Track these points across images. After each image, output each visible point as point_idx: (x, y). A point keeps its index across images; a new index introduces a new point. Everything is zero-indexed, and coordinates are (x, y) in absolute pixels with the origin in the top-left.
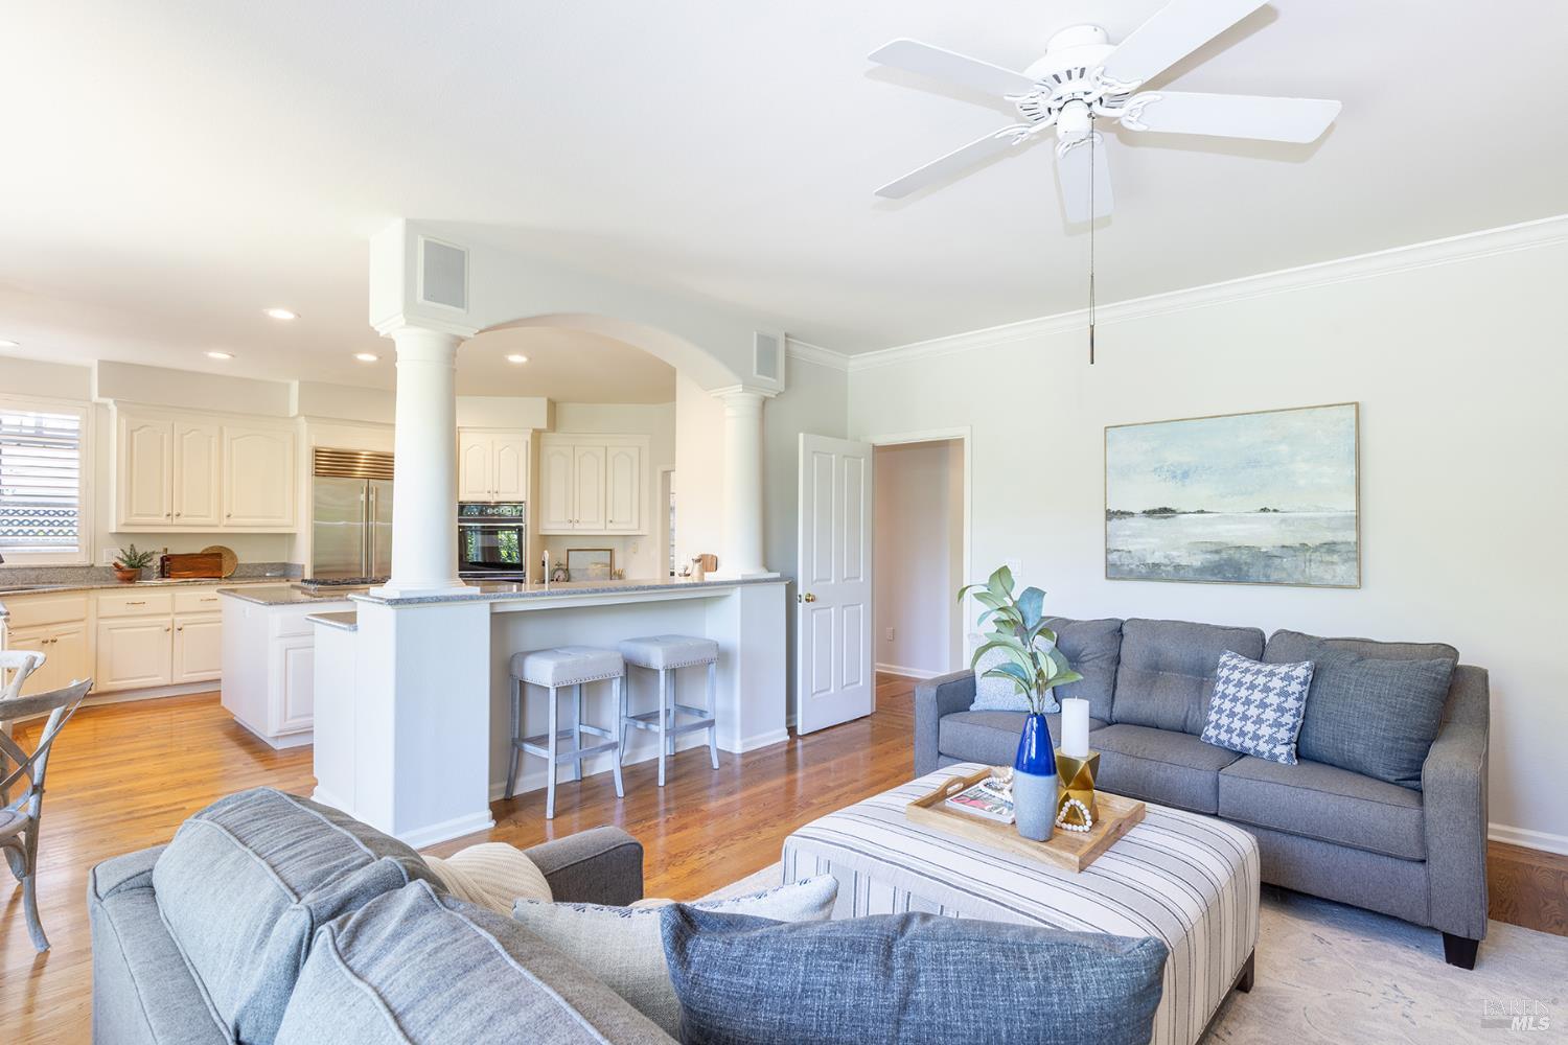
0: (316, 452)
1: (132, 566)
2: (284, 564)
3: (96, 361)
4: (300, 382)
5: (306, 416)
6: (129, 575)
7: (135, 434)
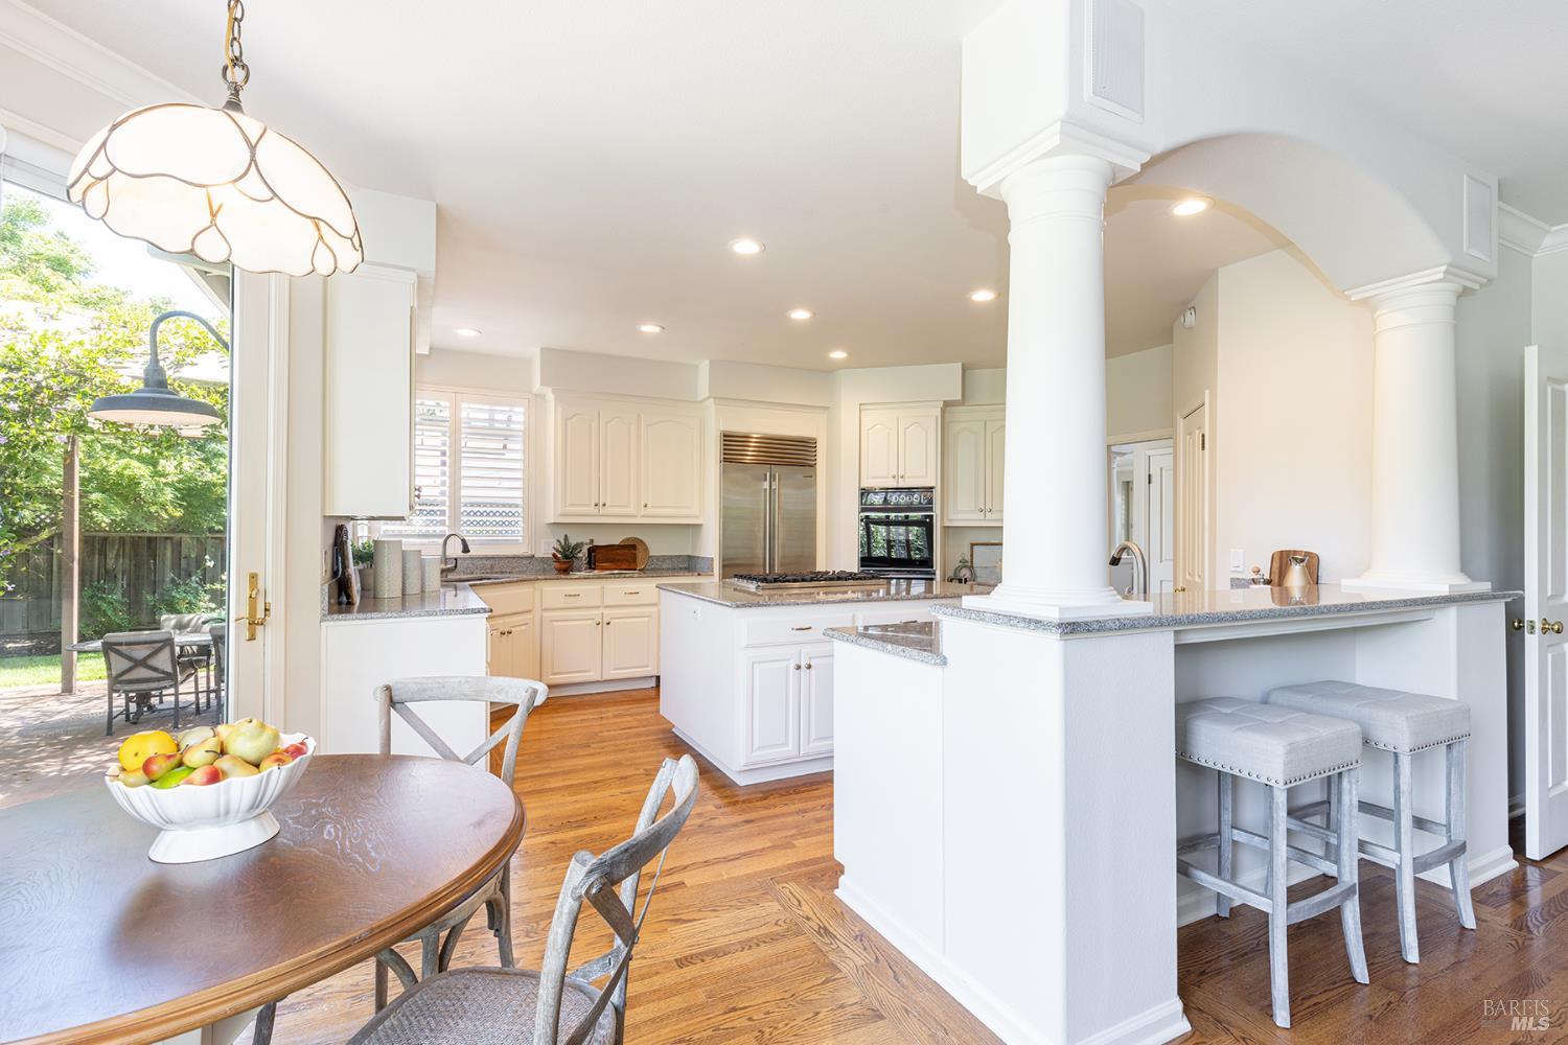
0: (725, 436)
1: (566, 557)
2: (689, 557)
3: (538, 349)
4: (711, 362)
5: (715, 398)
6: (564, 566)
7: (569, 423)
